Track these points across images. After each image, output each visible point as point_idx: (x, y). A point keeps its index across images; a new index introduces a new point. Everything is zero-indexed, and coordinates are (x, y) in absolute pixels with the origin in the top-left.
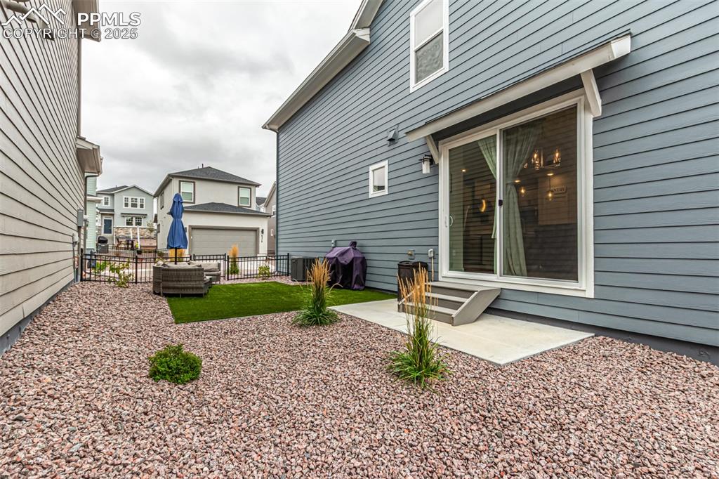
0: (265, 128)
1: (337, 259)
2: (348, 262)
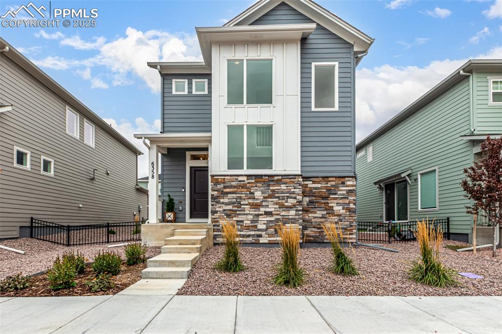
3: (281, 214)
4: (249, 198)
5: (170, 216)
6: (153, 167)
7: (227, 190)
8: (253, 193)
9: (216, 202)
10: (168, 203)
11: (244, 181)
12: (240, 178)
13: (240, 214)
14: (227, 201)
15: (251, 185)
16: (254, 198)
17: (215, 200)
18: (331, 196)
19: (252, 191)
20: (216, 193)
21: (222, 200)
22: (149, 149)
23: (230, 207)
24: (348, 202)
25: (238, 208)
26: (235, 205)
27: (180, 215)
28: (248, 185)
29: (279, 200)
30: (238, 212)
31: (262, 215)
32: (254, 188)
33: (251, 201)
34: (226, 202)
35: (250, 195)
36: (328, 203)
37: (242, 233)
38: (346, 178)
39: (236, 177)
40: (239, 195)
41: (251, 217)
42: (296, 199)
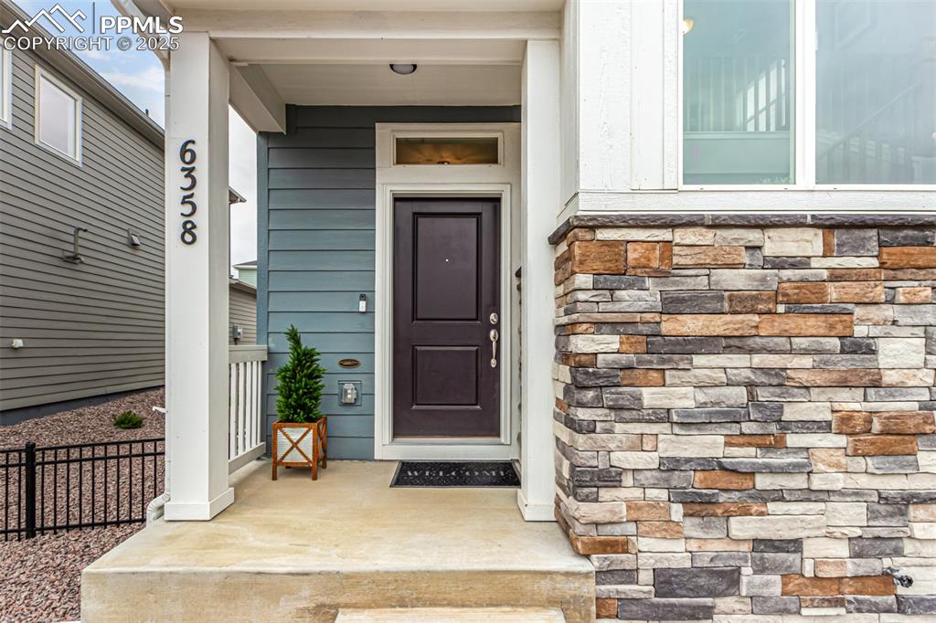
4: (844, 384)
5: (298, 441)
6: (189, 173)
7: (691, 325)
8: (865, 348)
10: (290, 376)
11: (804, 262)
12: (778, 244)
13: (779, 496)
14: (690, 404)
15: (854, 289)
16: (876, 384)
17: (608, 397)
19: (860, 331)
20: (611, 342)
22: (167, 63)
23: (709, 444)
25: (767, 448)
26: (747, 428)
27: (346, 425)
28: (833, 292)
32: (873, 312)
33: (850, 401)
34: (686, 412)
35: (845, 363)
39: (753, 236)
41: (851, 516)
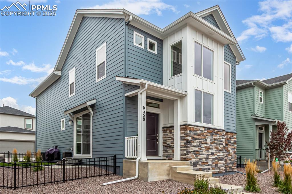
0: (30, 96)
1: (49, 153)
2: (53, 153)
3: (218, 155)
4: (205, 143)
6: (144, 110)
7: (195, 137)
9: (190, 145)
11: (202, 131)
12: (201, 129)
13: (201, 154)
15: (206, 134)
16: (207, 144)
18: (229, 144)
19: (206, 138)
20: (190, 138)
21: (193, 144)
23: (197, 149)
24: (234, 148)
25: (200, 149)
26: (199, 147)
28: (204, 134)
29: (217, 145)
30: (200, 153)
31: (210, 155)
32: (207, 136)
33: (205, 145)
34: (195, 146)
35: (205, 141)
36: (228, 148)
37: (202, 167)
38: (234, 134)
39: (199, 128)
40: (200, 141)
41: (205, 156)
42: (223, 145)
